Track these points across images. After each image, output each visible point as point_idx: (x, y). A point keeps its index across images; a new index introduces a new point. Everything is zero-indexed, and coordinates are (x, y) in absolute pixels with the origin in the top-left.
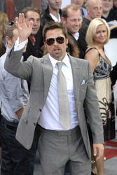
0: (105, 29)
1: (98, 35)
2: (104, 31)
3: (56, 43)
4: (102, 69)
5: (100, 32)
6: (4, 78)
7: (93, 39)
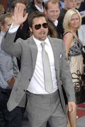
4: (76, 48)
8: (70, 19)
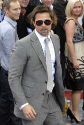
0: (80, 5)
1: (75, 10)
2: (79, 7)
3: (44, 25)
4: (78, 35)
5: (76, 7)
6: (2, 38)
7: (71, 13)
8: (73, 7)
